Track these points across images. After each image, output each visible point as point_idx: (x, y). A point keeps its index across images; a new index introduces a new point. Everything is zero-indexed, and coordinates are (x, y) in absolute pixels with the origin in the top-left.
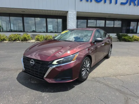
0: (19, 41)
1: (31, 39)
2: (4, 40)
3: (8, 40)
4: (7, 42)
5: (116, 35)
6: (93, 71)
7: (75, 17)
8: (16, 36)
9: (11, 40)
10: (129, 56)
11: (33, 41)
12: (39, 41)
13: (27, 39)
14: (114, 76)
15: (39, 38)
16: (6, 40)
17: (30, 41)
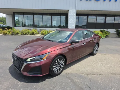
0: (29, 34)
1: (38, 34)
2: (18, 33)
3: (20, 33)
4: (20, 35)
5: (115, 31)
6: (71, 67)
7: (75, 15)
8: (27, 31)
9: (22, 34)
10: (117, 54)
11: (39, 35)
12: (44, 35)
13: (34, 33)
14: (86, 74)
15: (44, 33)
16: (19, 34)
17: (36, 35)
